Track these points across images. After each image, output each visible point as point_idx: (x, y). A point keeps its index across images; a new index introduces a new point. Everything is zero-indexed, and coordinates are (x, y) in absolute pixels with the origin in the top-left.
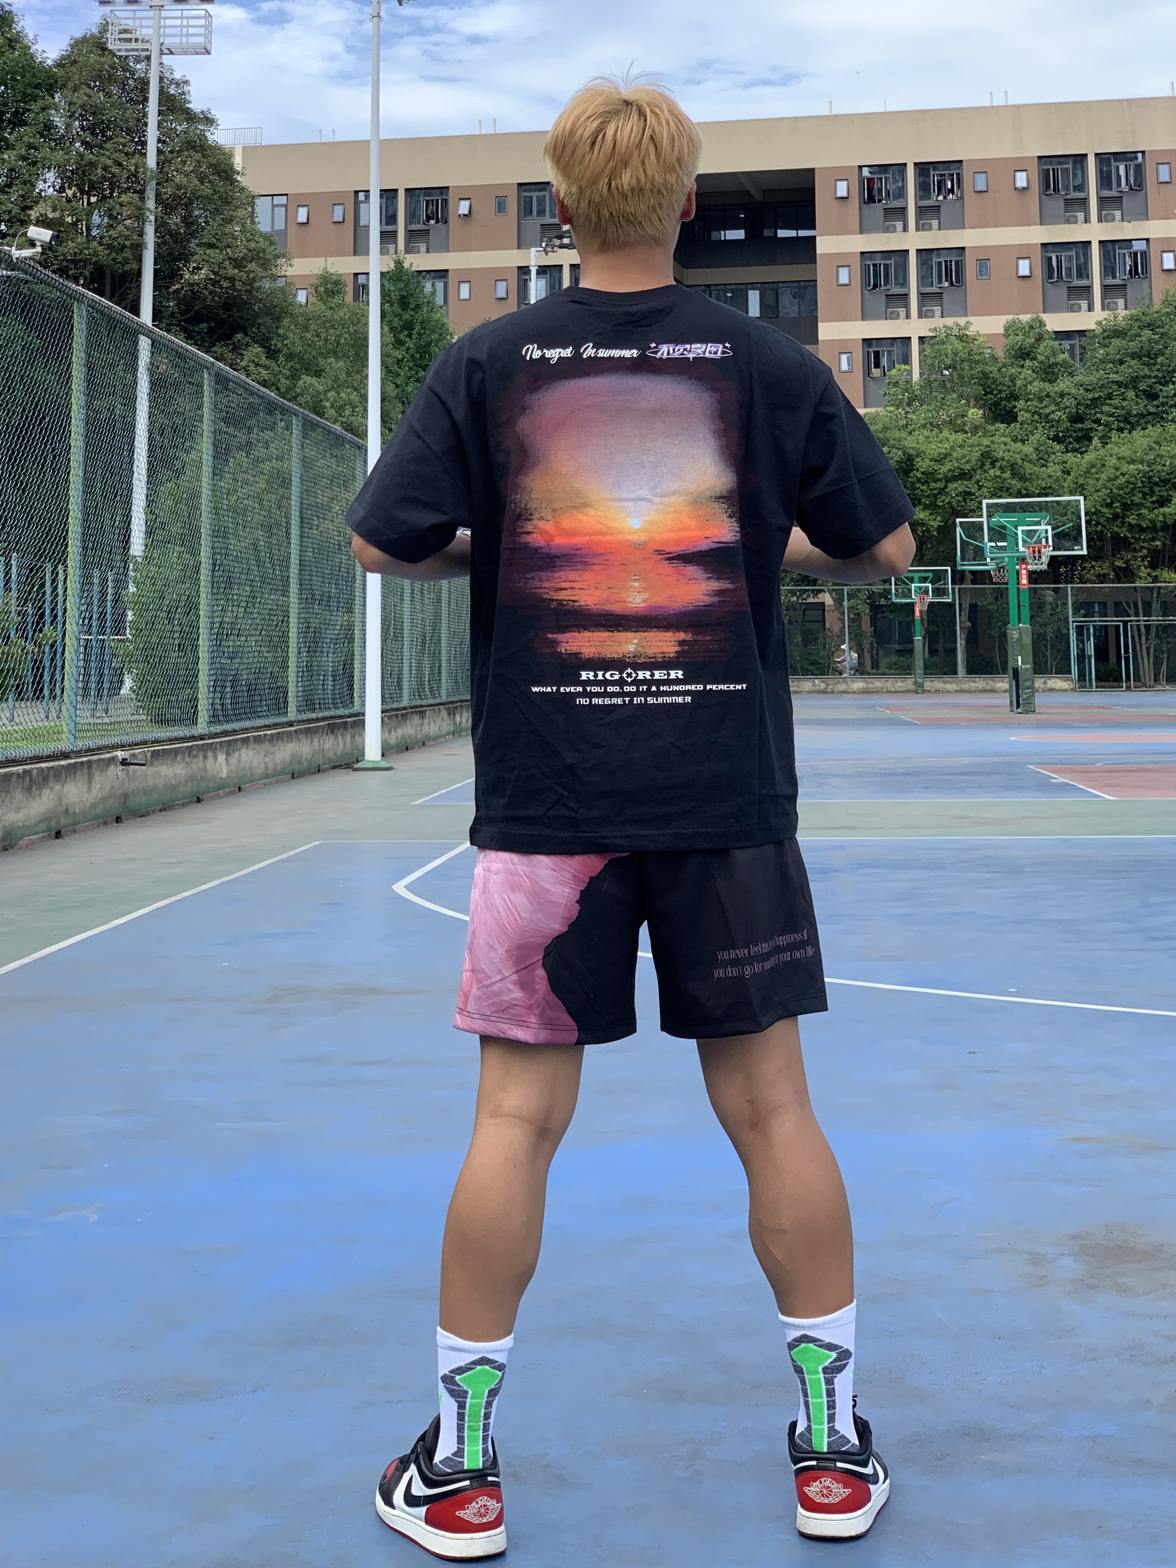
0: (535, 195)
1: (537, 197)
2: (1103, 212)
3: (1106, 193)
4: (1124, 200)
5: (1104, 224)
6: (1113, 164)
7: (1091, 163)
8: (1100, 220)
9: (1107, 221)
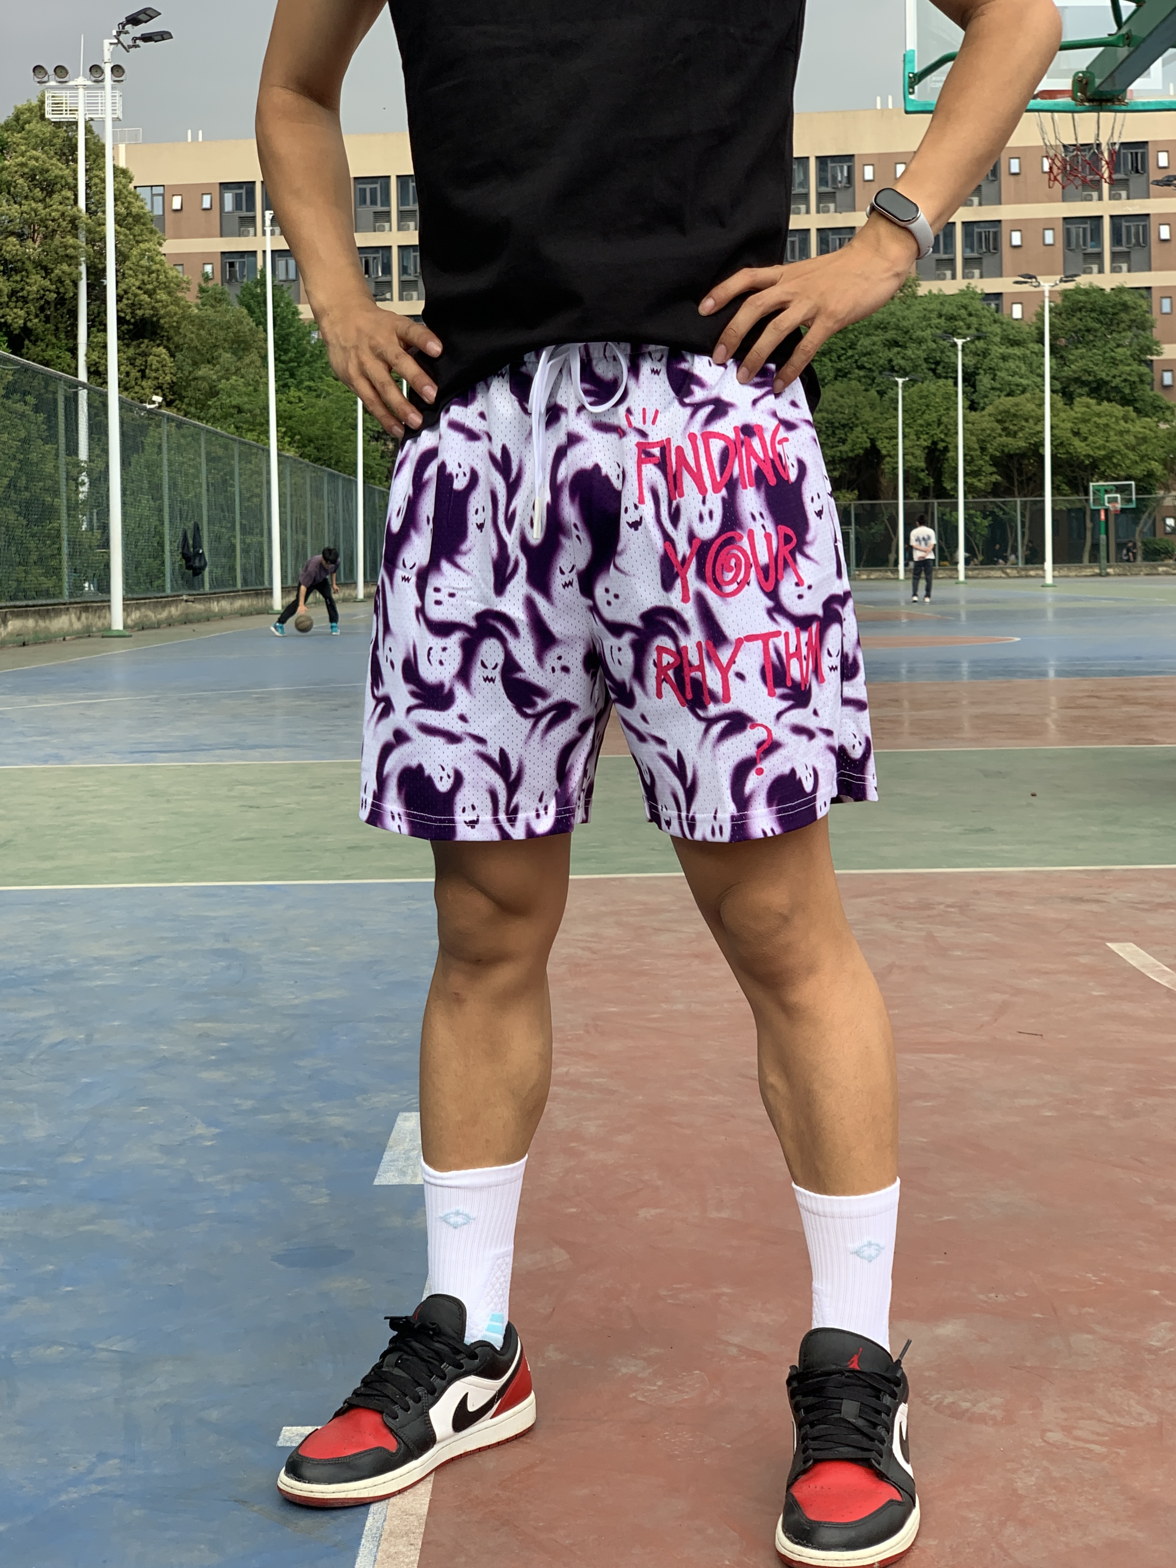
0: (368, 187)
1: (371, 189)
2: (821, 205)
3: (824, 189)
4: (838, 195)
5: (821, 215)
6: (830, 165)
7: (813, 165)
8: (818, 212)
9: (824, 212)
